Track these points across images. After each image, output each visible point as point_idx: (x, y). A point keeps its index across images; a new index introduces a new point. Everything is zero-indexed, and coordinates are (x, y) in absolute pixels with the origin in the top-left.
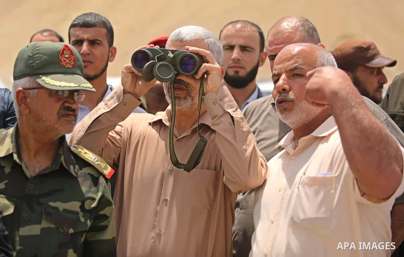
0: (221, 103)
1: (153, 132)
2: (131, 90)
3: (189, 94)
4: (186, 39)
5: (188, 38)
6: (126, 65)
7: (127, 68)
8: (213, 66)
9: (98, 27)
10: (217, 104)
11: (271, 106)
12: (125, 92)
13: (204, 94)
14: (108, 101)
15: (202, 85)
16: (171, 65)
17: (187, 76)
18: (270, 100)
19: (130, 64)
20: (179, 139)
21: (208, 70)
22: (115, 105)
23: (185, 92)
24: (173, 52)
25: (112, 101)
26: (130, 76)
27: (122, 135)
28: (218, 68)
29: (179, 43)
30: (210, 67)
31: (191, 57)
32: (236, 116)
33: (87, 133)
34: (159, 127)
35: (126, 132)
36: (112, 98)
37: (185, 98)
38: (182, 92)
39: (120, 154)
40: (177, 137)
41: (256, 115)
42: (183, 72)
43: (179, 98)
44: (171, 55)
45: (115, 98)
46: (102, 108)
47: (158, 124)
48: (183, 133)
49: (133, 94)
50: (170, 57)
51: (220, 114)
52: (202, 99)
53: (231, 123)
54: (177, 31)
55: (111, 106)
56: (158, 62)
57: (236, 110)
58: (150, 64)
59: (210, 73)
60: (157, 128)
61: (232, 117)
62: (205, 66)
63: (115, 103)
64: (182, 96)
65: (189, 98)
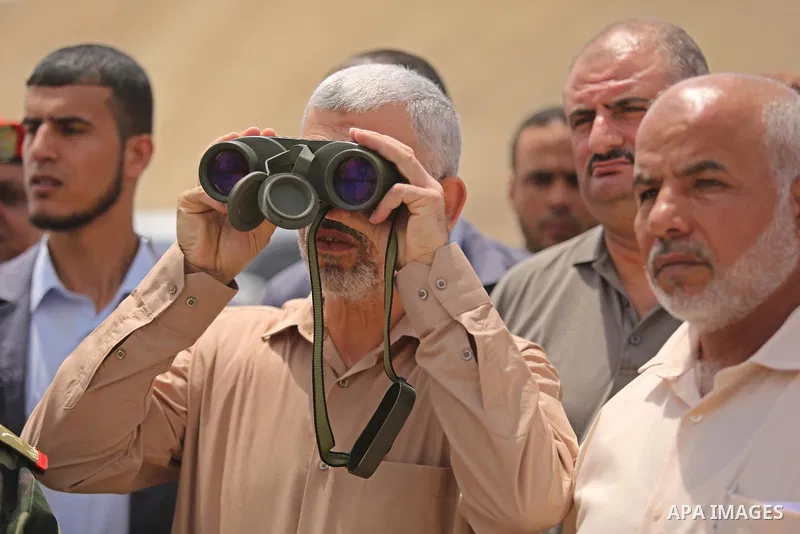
0: (442, 295)
1: (275, 358)
2: (207, 262)
3: (364, 259)
4: (353, 104)
5: (358, 102)
6: (187, 193)
7: (190, 201)
8: (421, 191)
9: (82, 83)
10: (431, 297)
11: (573, 271)
12: (188, 268)
13: (397, 267)
14: (146, 293)
15: (393, 239)
16: (307, 183)
17: (353, 213)
18: (569, 256)
19: (198, 189)
20: (344, 381)
21: (406, 202)
22: (165, 306)
23: (354, 251)
24: (313, 146)
25: (155, 295)
26: (200, 225)
27: (188, 376)
28: (435, 199)
29: (336, 118)
30: (414, 194)
31: (362, 162)
32: (483, 333)
33: (92, 388)
34: (288, 345)
35: (198, 364)
36: (155, 286)
37: (355, 270)
38: (345, 252)
39: (185, 429)
40: (337, 376)
41: (532, 302)
42: (341, 203)
43: (340, 269)
44: (308, 155)
45: (165, 285)
46: (128, 316)
47: (288, 338)
48: (355, 361)
49: (215, 272)
50: (305, 161)
51: (439, 327)
52: (394, 279)
53: (467, 355)
54: (330, 80)
55: (154, 307)
56: (272, 173)
57: (484, 314)
58: (247, 180)
59: (412, 211)
60: (285, 349)
61: (471, 338)
62: (400, 191)
63: (164, 300)
64: (347, 264)
65: (364, 267)
